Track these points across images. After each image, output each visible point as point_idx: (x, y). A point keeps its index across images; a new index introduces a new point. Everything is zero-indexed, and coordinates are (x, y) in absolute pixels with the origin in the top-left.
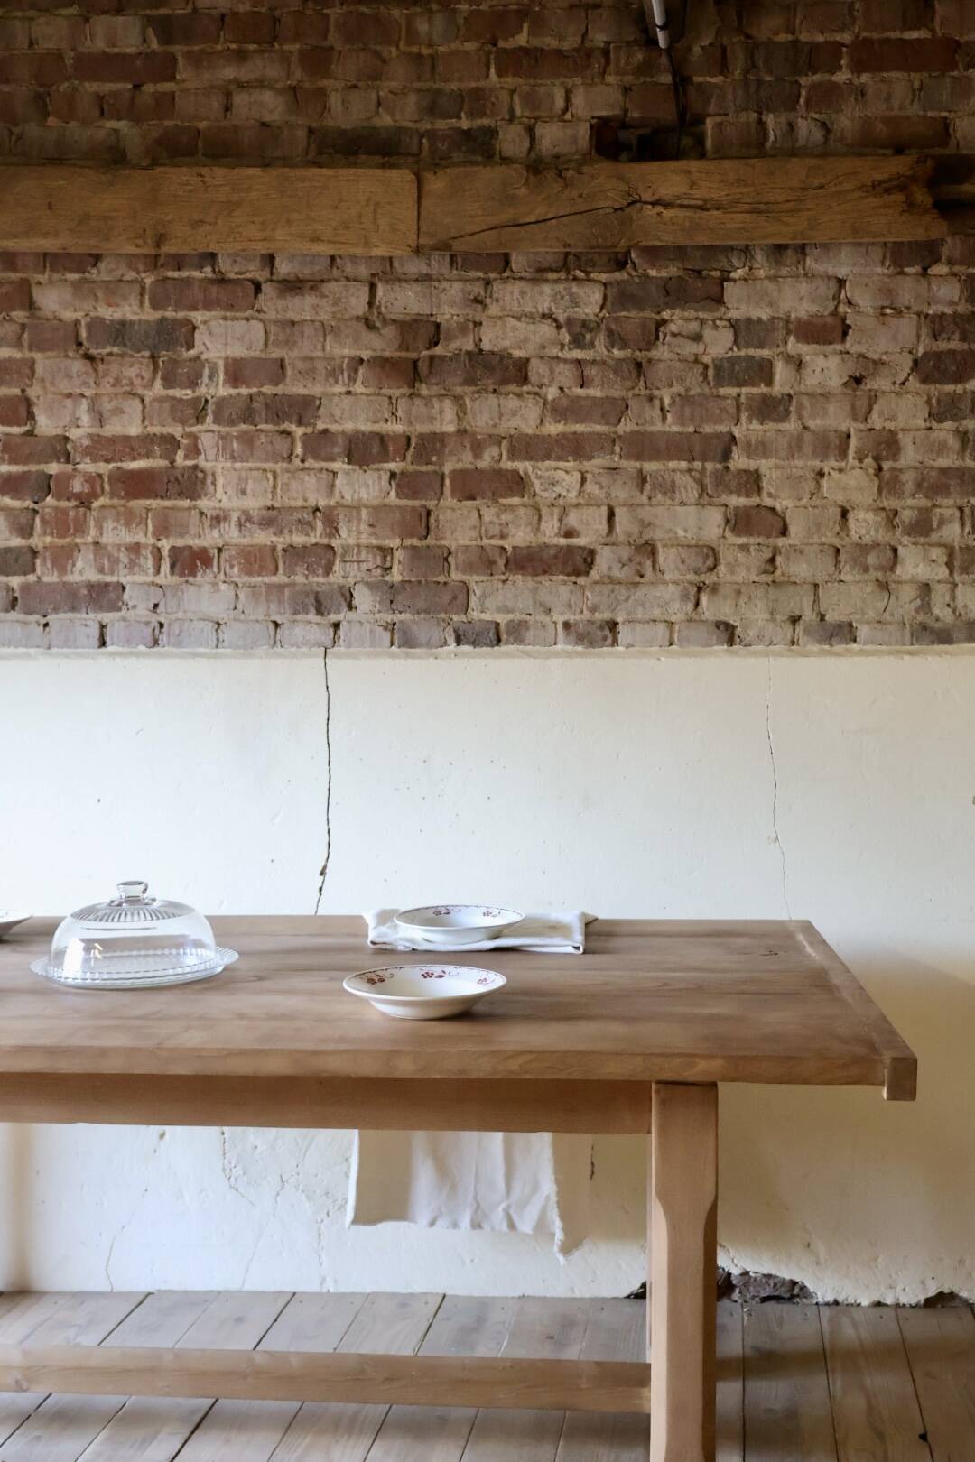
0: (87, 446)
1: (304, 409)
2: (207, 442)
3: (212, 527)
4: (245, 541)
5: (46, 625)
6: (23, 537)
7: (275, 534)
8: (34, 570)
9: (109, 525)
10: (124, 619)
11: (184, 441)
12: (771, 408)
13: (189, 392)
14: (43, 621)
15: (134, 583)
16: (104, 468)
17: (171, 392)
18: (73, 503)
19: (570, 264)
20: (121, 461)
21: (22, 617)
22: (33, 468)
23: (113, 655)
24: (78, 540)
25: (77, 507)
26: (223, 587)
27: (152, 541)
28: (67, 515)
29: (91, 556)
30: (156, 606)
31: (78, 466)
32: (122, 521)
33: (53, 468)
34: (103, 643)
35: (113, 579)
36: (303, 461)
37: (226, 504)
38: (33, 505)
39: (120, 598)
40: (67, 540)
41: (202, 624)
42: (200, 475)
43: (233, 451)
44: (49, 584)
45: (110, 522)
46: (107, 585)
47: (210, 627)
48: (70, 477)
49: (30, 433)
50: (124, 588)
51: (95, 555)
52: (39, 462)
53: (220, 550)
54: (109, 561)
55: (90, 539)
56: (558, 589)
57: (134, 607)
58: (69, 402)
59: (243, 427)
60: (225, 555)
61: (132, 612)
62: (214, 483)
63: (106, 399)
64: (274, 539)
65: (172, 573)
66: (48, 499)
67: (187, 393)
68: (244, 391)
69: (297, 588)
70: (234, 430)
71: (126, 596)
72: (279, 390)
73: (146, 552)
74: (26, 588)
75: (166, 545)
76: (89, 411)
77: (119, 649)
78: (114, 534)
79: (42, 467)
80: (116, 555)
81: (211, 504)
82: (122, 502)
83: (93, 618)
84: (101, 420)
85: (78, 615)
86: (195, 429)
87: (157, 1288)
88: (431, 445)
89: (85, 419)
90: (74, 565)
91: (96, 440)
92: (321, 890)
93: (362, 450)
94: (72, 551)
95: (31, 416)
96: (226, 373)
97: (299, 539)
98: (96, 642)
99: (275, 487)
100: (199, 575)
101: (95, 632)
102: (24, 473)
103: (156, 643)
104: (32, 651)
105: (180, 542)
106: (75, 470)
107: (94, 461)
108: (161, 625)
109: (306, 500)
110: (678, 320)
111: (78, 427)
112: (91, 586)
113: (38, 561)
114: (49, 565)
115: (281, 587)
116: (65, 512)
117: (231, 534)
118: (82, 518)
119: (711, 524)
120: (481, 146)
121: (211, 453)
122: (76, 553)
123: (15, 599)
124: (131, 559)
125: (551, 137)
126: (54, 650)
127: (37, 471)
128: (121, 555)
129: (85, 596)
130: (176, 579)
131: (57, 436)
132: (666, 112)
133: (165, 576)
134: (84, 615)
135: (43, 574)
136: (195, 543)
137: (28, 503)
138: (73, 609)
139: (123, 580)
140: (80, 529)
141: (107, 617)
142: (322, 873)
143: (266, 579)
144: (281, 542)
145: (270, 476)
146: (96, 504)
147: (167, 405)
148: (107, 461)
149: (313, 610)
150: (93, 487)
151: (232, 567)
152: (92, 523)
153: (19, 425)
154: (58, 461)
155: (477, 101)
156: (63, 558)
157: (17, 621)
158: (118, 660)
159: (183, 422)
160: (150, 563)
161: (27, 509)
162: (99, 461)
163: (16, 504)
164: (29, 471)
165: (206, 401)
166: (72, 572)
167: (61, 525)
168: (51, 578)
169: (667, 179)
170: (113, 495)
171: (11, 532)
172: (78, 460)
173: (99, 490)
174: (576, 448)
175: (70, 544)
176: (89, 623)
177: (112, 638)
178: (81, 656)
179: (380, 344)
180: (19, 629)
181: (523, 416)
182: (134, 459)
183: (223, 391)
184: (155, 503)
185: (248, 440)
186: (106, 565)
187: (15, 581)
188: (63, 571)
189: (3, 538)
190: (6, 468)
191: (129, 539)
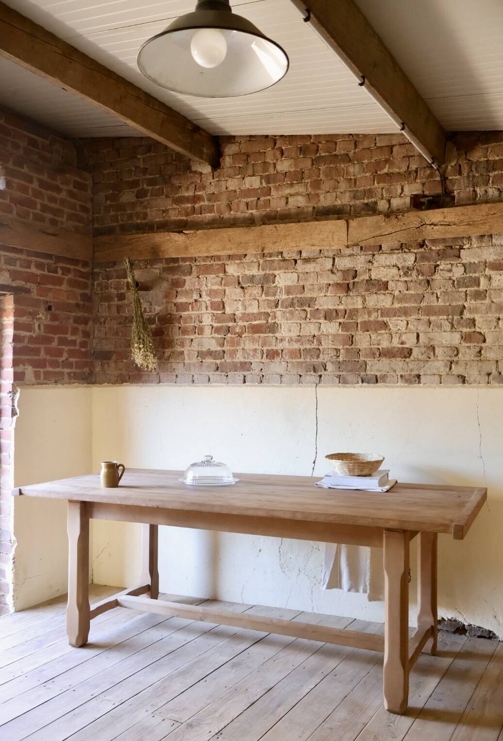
0: (241, 317)
1: (310, 302)
2: (279, 314)
3: (280, 342)
4: (291, 347)
5: (227, 376)
6: (221, 347)
7: (300, 345)
8: (224, 358)
9: (247, 342)
10: (252, 374)
11: (271, 314)
12: (480, 295)
13: (273, 298)
14: (226, 374)
15: (255, 362)
16: (246, 324)
17: (267, 298)
18: (237, 335)
19: (402, 247)
20: (251, 321)
21: (220, 373)
22: (224, 324)
23: (247, 386)
24: (238, 348)
25: (237, 337)
26: (283, 363)
27: (260, 347)
28: (235, 339)
29: (241, 353)
30: (262, 369)
31: (238, 323)
32: (251, 341)
33: (230, 324)
34: (245, 382)
35: (249, 361)
36: (310, 320)
37: (284, 335)
38: (224, 337)
39: (250, 367)
40: (234, 348)
41: (276, 376)
42: (276, 325)
43: (287, 317)
44: (229, 362)
45: (247, 341)
46: (246, 363)
47: (279, 377)
48: (235, 327)
49: (224, 313)
50: (252, 364)
51: (243, 352)
52: (226, 322)
53: (282, 350)
55: (241, 347)
56: (398, 364)
57: (255, 370)
58: (235, 303)
59: (290, 309)
60: (284, 352)
61: (254, 372)
62: (281, 328)
63: (247, 301)
64: (300, 346)
65: (267, 358)
66: (229, 334)
67: (272, 298)
68: (291, 297)
69: (308, 363)
70: (287, 310)
72: (302, 296)
73: (259, 351)
74: (221, 363)
75: (265, 349)
76: (241, 305)
77: (250, 384)
78: (249, 346)
79: (227, 324)
80: (249, 353)
81: (280, 335)
82: (252, 335)
84: (245, 308)
85: (237, 373)
86: (275, 310)
88: (354, 313)
89: (240, 308)
90: (236, 356)
91: (244, 314)
92: (313, 468)
93: (329, 316)
94: (235, 351)
95: (224, 307)
96: (285, 291)
97: (308, 347)
98: (242, 382)
99: (300, 329)
100: (275, 359)
101: (242, 378)
102: (221, 326)
103: (261, 382)
104: (223, 384)
105: (269, 348)
106: (237, 325)
107: (243, 321)
108: (263, 376)
109: (310, 333)
110: (443, 265)
111: (238, 310)
112: (241, 363)
113: (225, 355)
114: (228, 356)
115: (302, 363)
116: (233, 339)
117: (285, 345)
118: (239, 341)
119: (455, 339)
120: (371, 209)
121: (280, 318)
122: (237, 352)
123: (218, 367)
124: (254, 354)
125: (396, 202)
126: (229, 384)
128: (251, 352)
129: (239, 366)
130: (268, 360)
131: (232, 313)
132: (439, 190)
133: (265, 360)
134: (239, 373)
135: (227, 359)
136: (275, 348)
137: (222, 336)
138: (236, 371)
139: (251, 361)
140: (238, 344)
141: (246, 373)
142: (314, 463)
143: (297, 360)
144: (302, 348)
145: (299, 325)
146: (243, 336)
147: (266, 302)
148: (247, 321)
149: (312, 371)
150: (242, 330)
151: (286, 356)
152: (242, 342)
153: (220, 310)
154: (232, 322)
155: (370, 193)
156: (233, 353)
157: (218, 375)
158: (249, 387)
159: (271, 308)
160: (260, 355)
161: (222, 338)
162: (245, 321)
163: (219, 336)
164: (223, 326)
165: (279, 300)
166: (235, 358)
167: (233, 343)
168: (229, 360)
169: (435, 215)
170: (248, 333)
171: (217, 346)
172: (238, 321)
173: (244, 331)
174: (405, 312)
176: (240, 375)
177: (247, 380)
178: (237, 386)
179: (337, 278)
180: (219, 377)
181: (384, 301)
182: (255, 320)
183: (284, 297)
184: (262, 335)
185: (292, 313)
186: (246, 356)
187: (218, 361)
188: (233, 358)
189: (215, 347)
190: (215, 325)
191: (254, 347)
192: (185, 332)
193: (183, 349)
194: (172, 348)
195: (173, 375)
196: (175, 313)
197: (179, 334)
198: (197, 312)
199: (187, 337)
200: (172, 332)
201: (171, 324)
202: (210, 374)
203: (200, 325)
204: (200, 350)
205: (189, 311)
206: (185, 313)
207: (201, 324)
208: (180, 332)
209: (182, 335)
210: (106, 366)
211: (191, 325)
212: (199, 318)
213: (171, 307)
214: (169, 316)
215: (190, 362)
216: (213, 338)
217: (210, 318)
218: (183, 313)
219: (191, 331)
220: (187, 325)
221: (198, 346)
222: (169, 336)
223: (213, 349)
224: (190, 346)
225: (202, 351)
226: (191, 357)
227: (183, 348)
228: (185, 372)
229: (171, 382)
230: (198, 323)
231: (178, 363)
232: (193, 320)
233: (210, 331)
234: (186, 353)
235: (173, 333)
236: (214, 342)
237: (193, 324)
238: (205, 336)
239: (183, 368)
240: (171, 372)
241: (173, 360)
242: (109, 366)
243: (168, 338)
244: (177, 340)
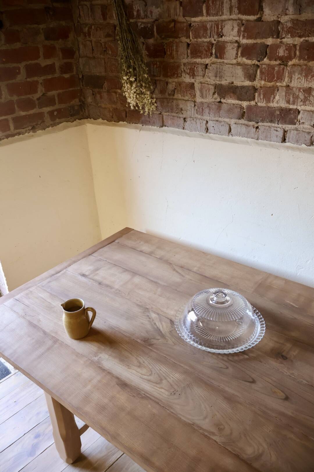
0: (290, 28)
5: (257, 128)
6: (251, 81)
8: (254, 99)
9: (296, 76)
10: (297, 130)
14: (256, 125)
15: (305, 111)
16: (298, 41)
18: (278, 62)
20: (308, 36)
21: (246, 122)
22: (259, 41)
23: (288, 148)
24: (278, 84)
25: (280, 64)
28: (274, 69)
29: (284, 94)
31: (283, 40)
32: (304, 74)
33: (270, 41)
34: (284, 140)
35: (294, 107)
38: (257, 63)
39: (296, 117)
40: (272, 83)
44: (261, 107)
45: (296, 74)
46: (290, 110)
48: (278, 47)
49: (259, 20)
50: (299, 112)
51: (286, 93)
52: (262, 38)
54: (293, 97)
55: (284, 84)
57: (303, 123)
61: (301, 126)
66: (265, 59)
71: (299, 117)
74: (249, 108)
76: (293, 4)
77: (292, 145)
78: (298, 82)
79: (263, 40)
80: (297, 94)
82: (305, 62)
83: (281, 127)
84: (300, 10)
85: (273, 125)
89: (291, 10)
90: (274, 98)
91: (296, 23)
95: (261, 9)
98: (281, 140)
101: (281, 134)
102: (254, 43)
104: (249, 140)
106: (281, 42)
107: (292, 36)
111: (286, 14)
112: (281, 110)
113: (257, 94)
114: (262, 97)
116: (273, 67)
118: (282, 71)
122: (276, 92)
123: (244, 113)
124: (305, 97)
126: (260, 141)
127: (261, 43)
128: (300, 94)
129: (278, 115)
131: (274, 21)
134: (276, 125)
135: (258, 101)
137: (255, 62)
138: (271, 121)
139: (299, 108)
140: (280, 78)
141: (288, 127)
146: (290, 63)
148: (300, 37)
150: (290, 53)
152: (287, 74)
153: (254, 15)
154: (273, 38)
156: (269, 93)
157: (244, 124)
158: (290, 151)
161: (254, 65)
162: (296, 36)
163: (249, 62)
164: (256, 43)
166: (273, 102)
167: (270, 75)
168: (262, 104)
170: (300, 58)
171: (245, 78)
172: (284, 36)
173: (293, 55)
175: (273, 86)
176: (278, 129)
177: (289, 139)
178: (272, 146)
180: (244, 128)
186: (291, 99)
187: (245, 104)
188: (268, 101)
189: (242, 81)
190: (244, 41)
191: (306, 85)
192: (196, 51)
193: (192, 81)
194: (177, 77)
195: (180, 118)
196: (181, 19)
197: (188, 56)
198: (215, 18)
199: (198, 60)
200: (177, 51)
201: (176, 38)
202: (232, 121)
203: (218, 42)
204: (218, 82)
205: (202, 15)
206: (198, 19)
207: (220, 39)
208: (189, 51)
209: (191, 58)
210: (98, 96)
211: (205, 40)
212: (218, 28)
213: (175, 9)
214: (172, 25)
215: (203, 100)
216: (238, 64)
217: (236, 30)
218: (193, 19)
219: (204, 52)
220: (199, 40)
221: (216, 76)
222: (173, 58)
223: (238, 83)
224: (204, 76)
225: (221, 85)
226: (204, 95)
227: (193, 78)
228: (197, 115)
229: (178, 127)
230: (216, 37)
231: (186, 101)
232: (209, 32)
233: (234, 52)
234: (197, 86)
235: (179, 53)
236: (239, 71)
237: (208, 40)
238: (225, 61)
239: (193, 109)
240: (177, 113)
241: (180, 96)
242: (101, 97)
243: (172, 61)
244: (184, 64)
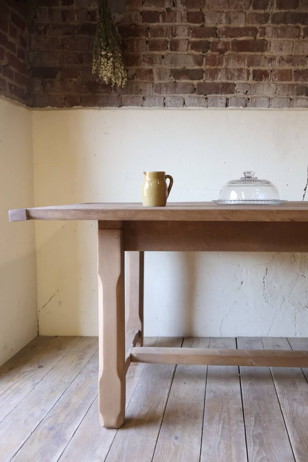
0: (224, 31)
1: (305, 18)
2: (269, 30)
3: (269, 62)
4: (281, 68)
5: (206, 98)
6: (199, 65)
7: (292, 65)
8: (202, 78)
10: (235, 97)
11: (260, 30)
13: (263, 11)
14: (205, 97)
15: (239, 84)
16: (230, 40)
17: (256, 11)
18: (217, 53)
20: (237, 37)
21: (197, 95)
22: (203, 39)
23: (231, 110)
24: (219, 67)
25: (219, 54)
26: (272, 85)
27: (246, 67)
28: (216, 57)
29: (224, 73)
30: (247, 92)
31: (220, 39)
32: (236, 60)
33: (211, 39)
34: (227, 105)
35: (232, 82)
36: (303, 38)
37: (274, 54)
38: (202, 54)
39: (234, 89)
40: (215, 67)
41: (264, 99)
42: (266, 43)
43: (278, 33)
44: (208, 83)
45: (232, 60)
46: (230, 83)
47: (267, 100)
48: (218, 43)
49: (203, 26)
50: (235, 85)
51: (226, 72)
52: (206, 37)
53: (271, 71)
54: (231, 75)
55: (224, 67)
57: (239, 92)
58: (218, 14)
59: (282, 25)
60: (274, 73)
61: (238, 94)
62: (270, 46)
63: (232, 13)
64: (292, 67)
65: (253, 80)
66: (209, 51)
67: (262, 12)
68: (283, 11)
69: (299, 86)
70: (279, 26)
71: (236, 88)
72: (296, 11)
73: (245, 72)
74: (199, 84)
75: (251, 69)
76: (225, 17)
77: (233, 108)
78: (233, 65)
79: (207, 39)
80: (233, 72)
81: (269, 54)
82: (236, 53)
83: (224, 96)
84: (230, 21)
85: (218, 95)
86: (264, 25)
87: (237, 336)
89: (224, 21)
90: (217, 76)
91: (228, 29)
92: (304, 195)
94: (217, 70)
95: (204, 20)
96: (277, 4)
97: (300, 68)
98: (225, 105)
99: (293, 48)
100: (263, 80)
101: (224, 101)
102: (200, 41)
103: (246, 106)
104: (201, 108)
105: (257, 68)
106: (219, 40)
107: (226, 37)
108: (249, 99)
109: (304, 53)
111: (221, 24)
112: (223, 84)
113: (204, 75)
114: (208, 76)
115: (293, 85)
116: (215, 56)
117: (277, 66)
118: (221, 58)
121: (270, 34)
122: (218, 72)
123: (195, 89)
124: (239, 74)
126: (209, 108)
127: (205, 40)
128: (235, 72)
129: (221, 88)
130: (255, 82)
131: (213, 27)
133: (251, 81)
134: (220, 95)
135: (206, 80)
136: (262, 68)
137: (201, 53)
138: (217, 93)
139: (235, 82)
140: (220, 63)
141: (229, 96)
142: (305, 190)
143: (288, 82)
144: (293, 68)
145: (291, 43)
146: (226, 54)
147: (254, 16)
148: (231, 37)
149: (305, 94)
150: (226, 47)
151: (275, 77)
152: (225, 60)
153: (199, 23)
154: (213, 37)
156: (213, 74)
157: (196, 97)
158: (234, 111)
159: (261, 23)
160: (246, 76)
161: (201, 55)
162: (228, 37)
163: (196, 53)
164: (202, 41)
165: (269, 14)
166: (217, 79)
167: (213, 61)
168: (209, 81)
170: (232, 50)
171: (195, 64)
172: (221, 36)
173: (228, 48)
175: (216, 69)
176: (222, 98)
177: (231, 103)
178: (219, 110)
180: (197, 100)
182: (241, 36)
183: (275, 11)
184: (248, 53)
185: (284, 30)
186: (230, 77)
187: (195, 82)
188: (214, 78)
189: (192, 66)
190: (193, 39)
191: (238, 67)
192: (154, 46)
193: (151, 67)
194: (137, 65)
195: (139, 97)
196: (141, 23)
197: (147, 50)
198: (170, 24)
199: (156, 52)
200: (137, 45)
201: (137, 36)
202: (186, 96)
203: (172, 40)
204: (173, 68)
205: (159, 22)
206: (155, 24)
207: (174, 38)
208: (148, 46)
209: (150, 51)
210: (49, 85)
211: (162, 38)
212: (172, 30)
213: (136, 16)
214: (134, 26)
215: (161, 82)
216: (189, 54)
217: (186, 31)
218: (151, 24)
219: (162, 46)
220: (157, 38)
221: (172, 63)
222: (133, 51)
223: (189, 67)
224: (161, 64)
225: (176, 69)
226: (162, 77)
227: (152, 65)
228: (155, 94)
229: (137, 104)
230: (170, 36)
231: (145, 83)
232: (165, 33)
233: (186, 46)
234: (154, 71)
235: (139, 47)
236: (191, 60)
237: (164, 38)
238: (179, 53)
239: (151, 89)
240: (136, 94)
241: (139, 80)
242: (52, 86)
243: (132, 53)
244: (144, 56)
